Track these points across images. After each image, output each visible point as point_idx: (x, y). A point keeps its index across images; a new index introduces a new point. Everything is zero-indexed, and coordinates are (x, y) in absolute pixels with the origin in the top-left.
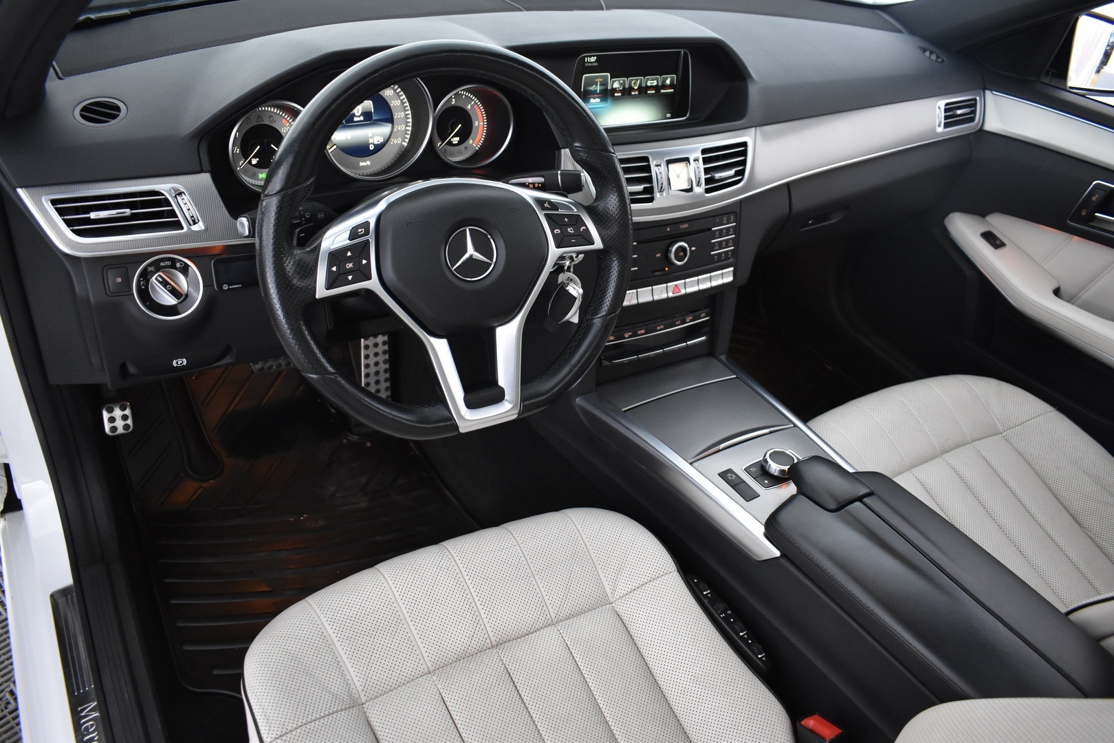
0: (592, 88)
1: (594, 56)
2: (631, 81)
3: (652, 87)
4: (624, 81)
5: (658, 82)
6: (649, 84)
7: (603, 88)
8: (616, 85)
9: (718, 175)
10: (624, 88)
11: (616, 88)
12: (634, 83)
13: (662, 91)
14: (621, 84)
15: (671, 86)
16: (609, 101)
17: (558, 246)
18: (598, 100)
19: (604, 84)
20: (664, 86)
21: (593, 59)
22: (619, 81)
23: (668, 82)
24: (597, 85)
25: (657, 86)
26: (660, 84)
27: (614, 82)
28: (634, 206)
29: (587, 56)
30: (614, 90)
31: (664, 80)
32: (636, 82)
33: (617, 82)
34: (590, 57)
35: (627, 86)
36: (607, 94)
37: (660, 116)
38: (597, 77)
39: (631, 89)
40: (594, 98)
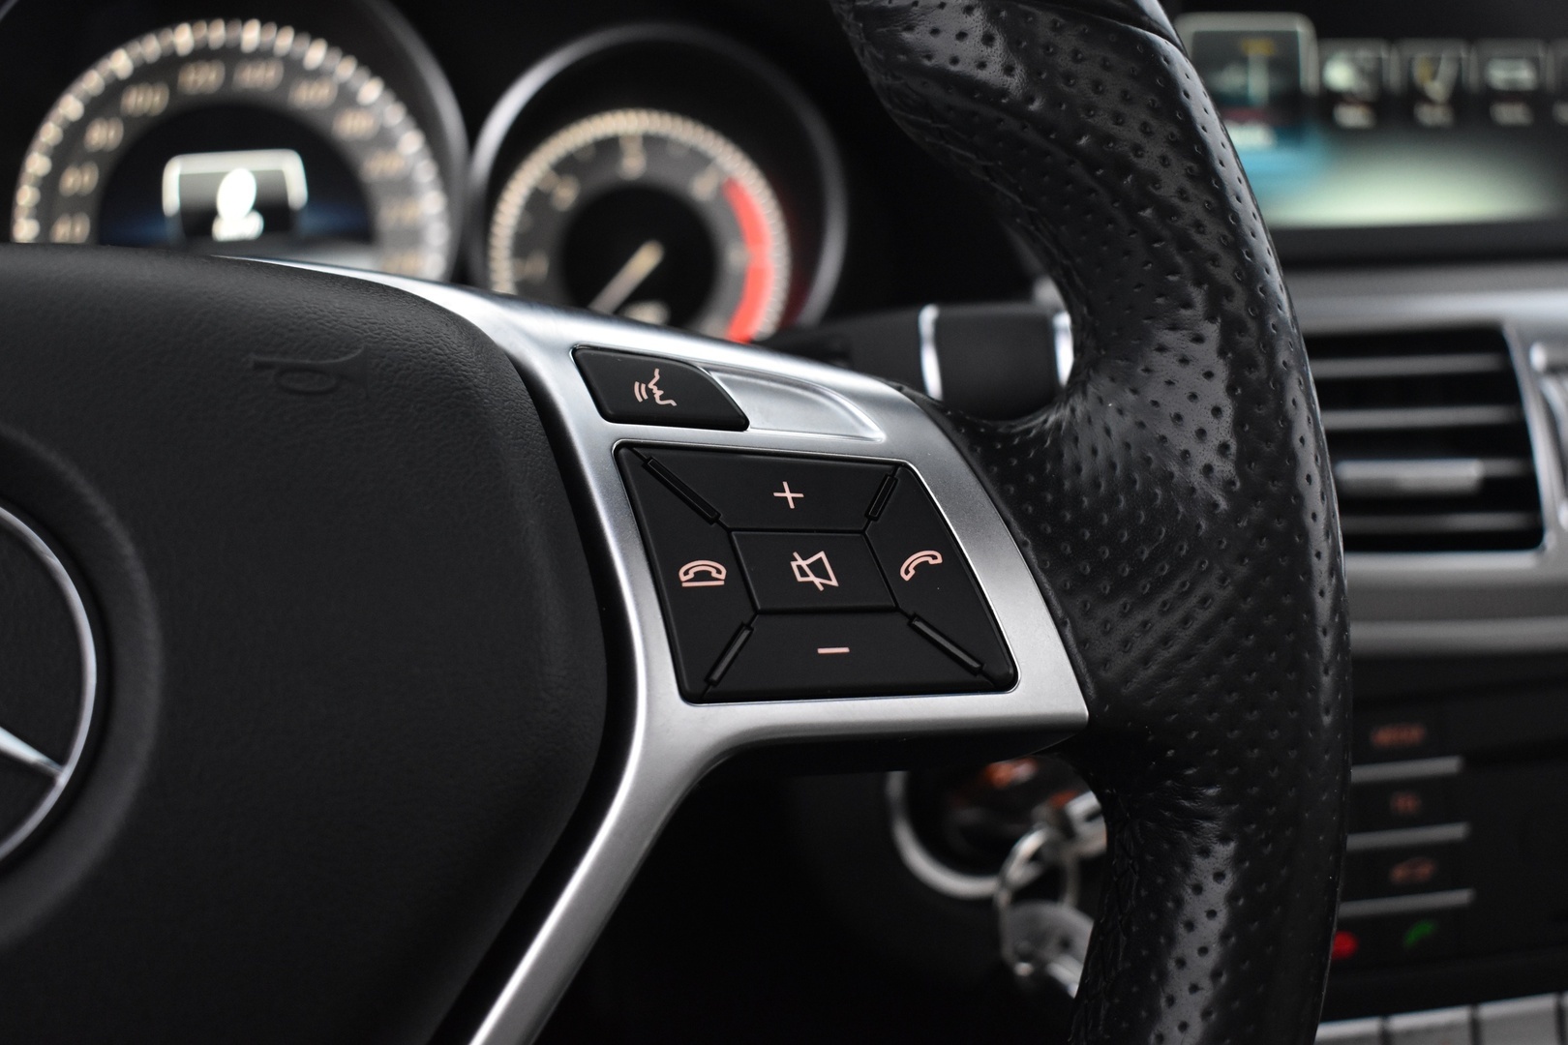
2: (1412, 59)
3: (1513, 95)
4: (1379, 58)
5: (1539, 71)
6: (1497, 79)
7: (1276, 83)
8: (1340, 74)
10: (1380, 90)
11: (1340, 88)
12: (1429, 72)
14: (1364, 71)
17: (695, 691)
19: (1284, 63)
22: (1354, 55)
25: (1537, 87)
26: (1551, 81)
27: (1329, 60)
28: (1361, 567)
30: (1332, 98)
32: (1435, 67)
33: (1346, 61)
35: (1394, 83)
36: (1301, 113)
38: (1248, 33)
39: (1414, 95)
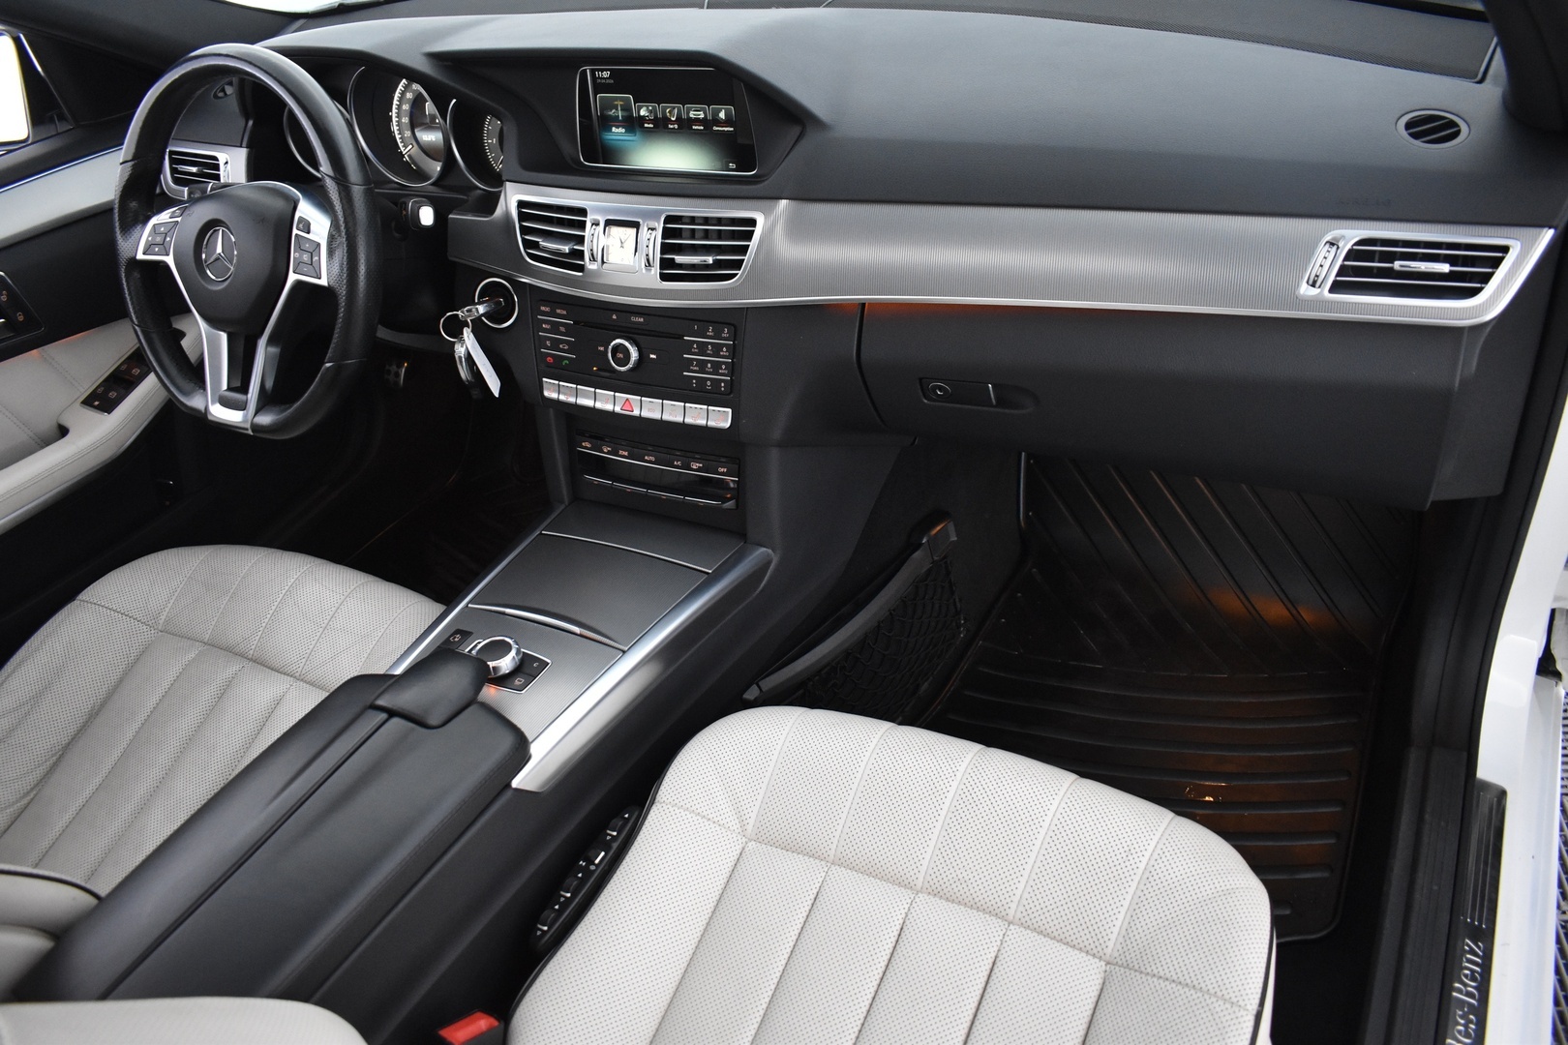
0: (612, 113)
1: (606, 70)
2: (666, 108)
3: (697, 121)
4: (654, 107)
5: (705, 113)
6: (692, 115)
7: (625, 114)
8: (643, 112)
9: (679, 259)
10: (656, 117)
11: (644, 116)
12: (669, 112)
13: (715, 128)
14: (651, 112)
15: (728, 122)
16: (638, 133)
18: (621, 130)
19: (626, 108)
20: (717, 122)
21: (606, 74)
22: (647, 107)
23: (722, 115)
24: (617, 109)
25: (705, 118)
26: (710, 117)
27: (640, 108)
29: (598, 70)
30: (642, 119)
31: (716, 113)
32: (672, 111)
33: (645, 108)
34: (602, 70)
35: (660, 115)
36: (633, 124)
37: (718, 165)
38: (616, 99)
39: (667, 120)
40: (617, 127)
